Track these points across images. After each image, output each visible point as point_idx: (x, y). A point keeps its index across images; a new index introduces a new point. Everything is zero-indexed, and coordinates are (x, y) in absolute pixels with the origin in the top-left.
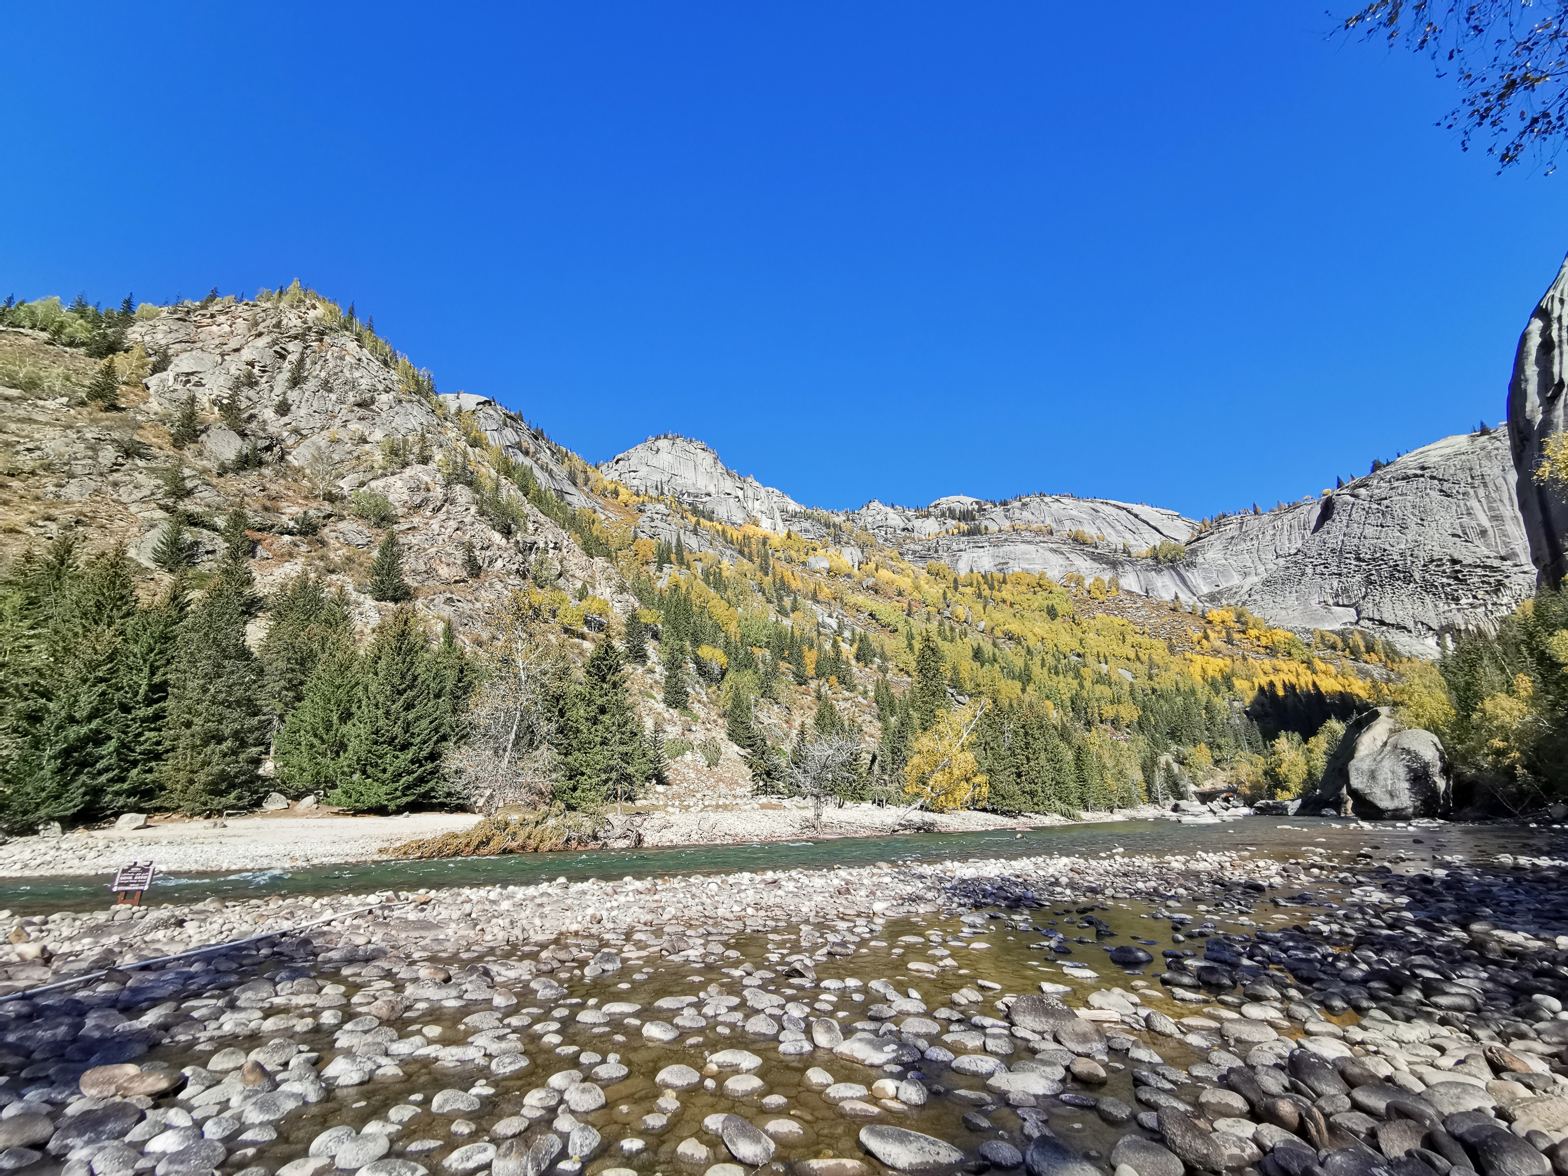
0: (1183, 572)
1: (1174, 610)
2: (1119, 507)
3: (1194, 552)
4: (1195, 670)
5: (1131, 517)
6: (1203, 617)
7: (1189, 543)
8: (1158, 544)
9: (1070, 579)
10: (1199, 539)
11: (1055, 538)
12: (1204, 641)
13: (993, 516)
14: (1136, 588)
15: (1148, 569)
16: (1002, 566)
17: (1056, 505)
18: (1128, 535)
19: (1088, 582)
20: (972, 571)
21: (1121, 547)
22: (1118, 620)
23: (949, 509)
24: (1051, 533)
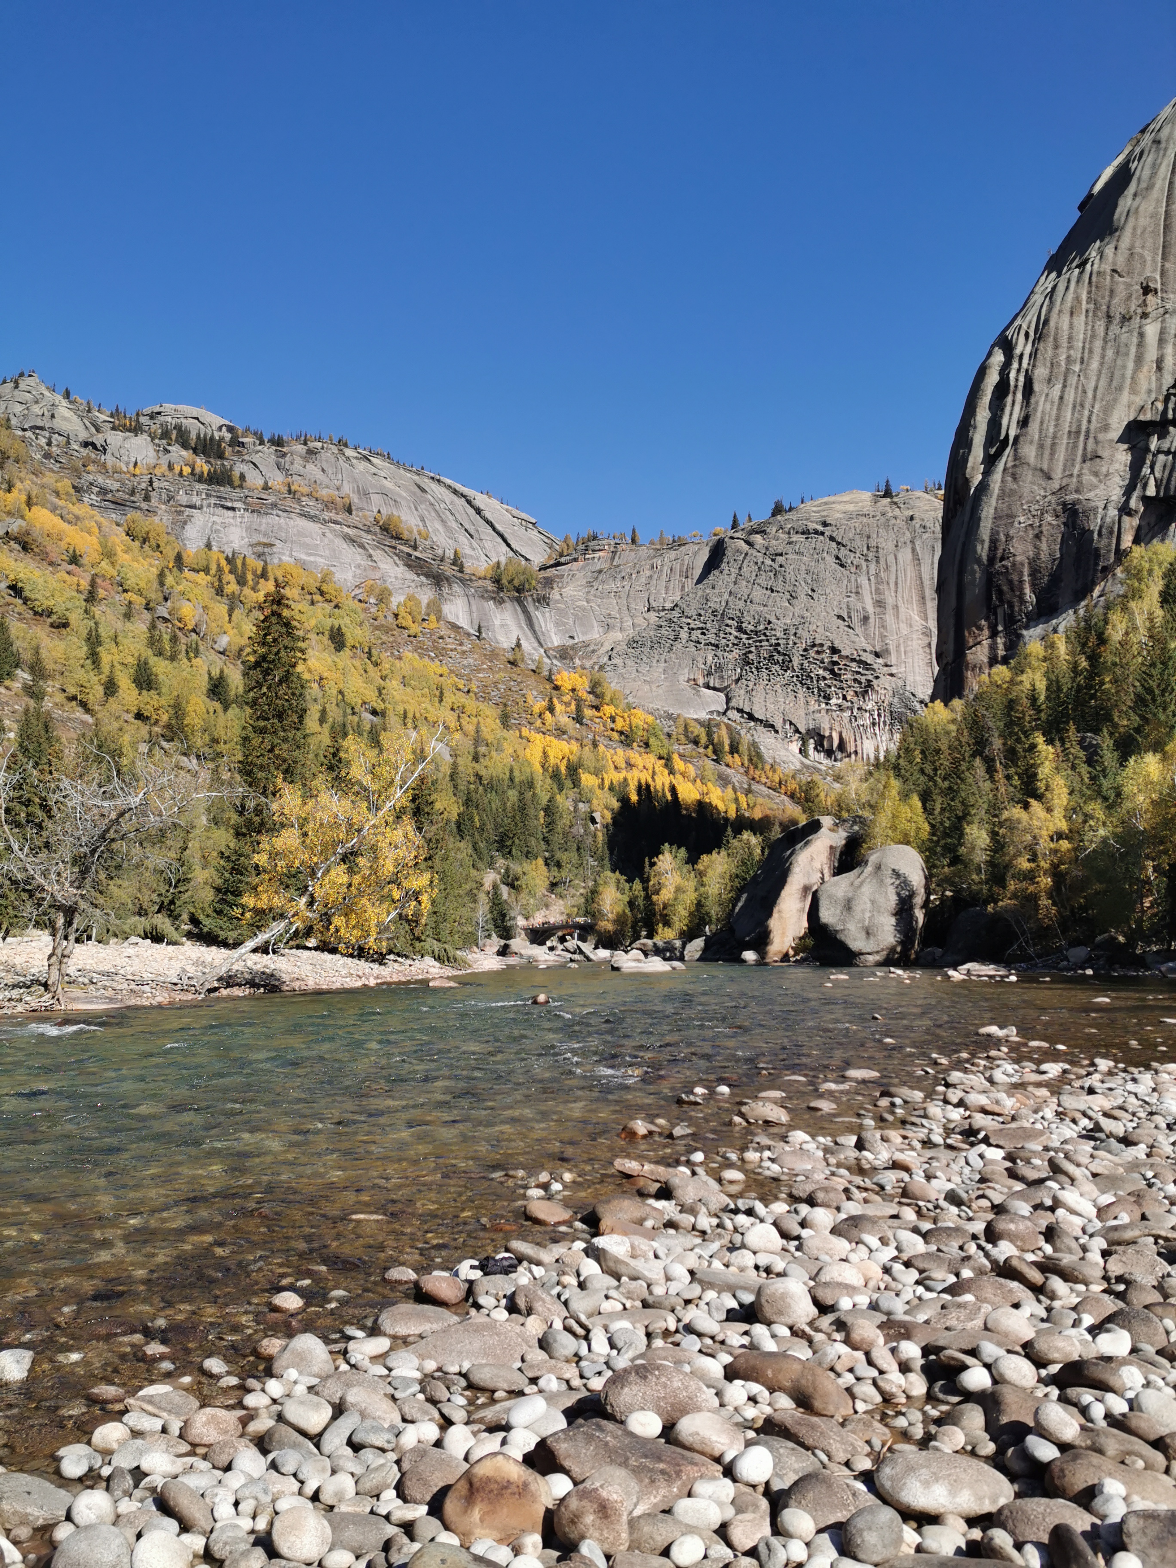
0: (531, 608)
1: (513, 663)
2: (455, 492)
3: (549, 583)
4: (534, 755)
5: (471, 511)
6: (549, 679)
7: (544, 568)
8: (503, 560)
9: (370, 591)
10: (558, 564)
11: (355, 519)
12: (548, 714)
13: (256, 458)
14: (463, 622)
15: (484, 595)
16: (263, 549)
17: (362, 466)
18: (463, 539)
19: (396, 600)
20: (209, 546)
21: (450, 554)
22: (434, 667)
23: (178, 427)
24: (349, 511)
